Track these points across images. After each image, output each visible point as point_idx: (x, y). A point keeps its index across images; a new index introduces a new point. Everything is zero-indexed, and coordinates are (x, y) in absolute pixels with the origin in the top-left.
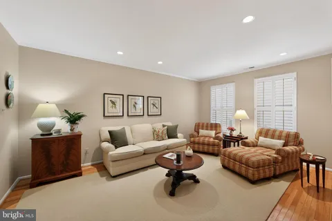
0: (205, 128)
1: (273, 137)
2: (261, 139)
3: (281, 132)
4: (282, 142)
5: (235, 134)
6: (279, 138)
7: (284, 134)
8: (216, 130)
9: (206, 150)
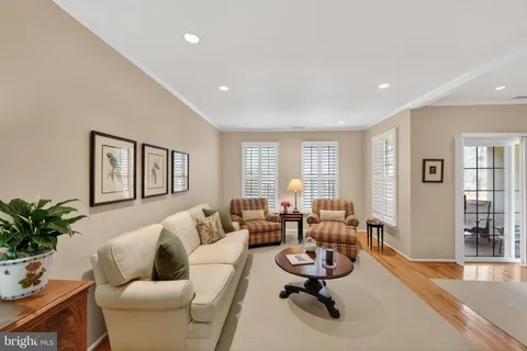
0: (248, 207)
1: (332, 209)
2: (322, 212)
3: (339, 202)
4: (343, 212)
5: (290, 210)
6: (339, 209)
7: (342, 205)
8: (263, 208)
9: (266, 241)
